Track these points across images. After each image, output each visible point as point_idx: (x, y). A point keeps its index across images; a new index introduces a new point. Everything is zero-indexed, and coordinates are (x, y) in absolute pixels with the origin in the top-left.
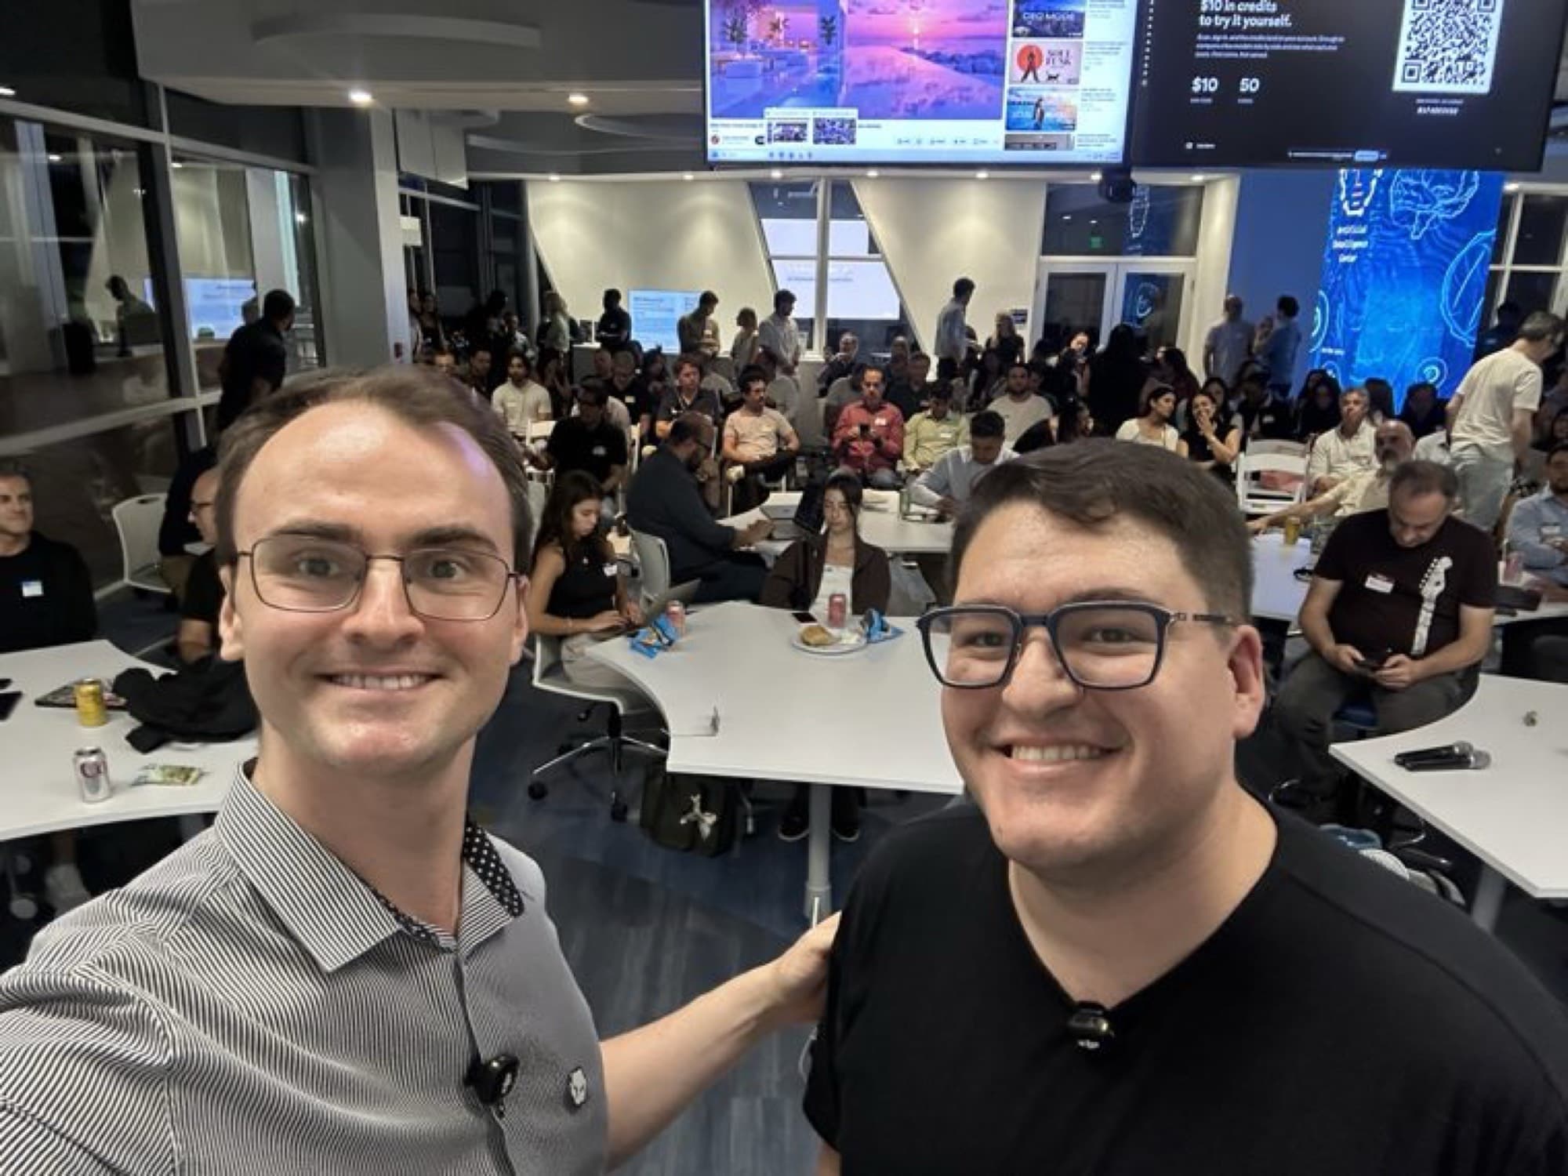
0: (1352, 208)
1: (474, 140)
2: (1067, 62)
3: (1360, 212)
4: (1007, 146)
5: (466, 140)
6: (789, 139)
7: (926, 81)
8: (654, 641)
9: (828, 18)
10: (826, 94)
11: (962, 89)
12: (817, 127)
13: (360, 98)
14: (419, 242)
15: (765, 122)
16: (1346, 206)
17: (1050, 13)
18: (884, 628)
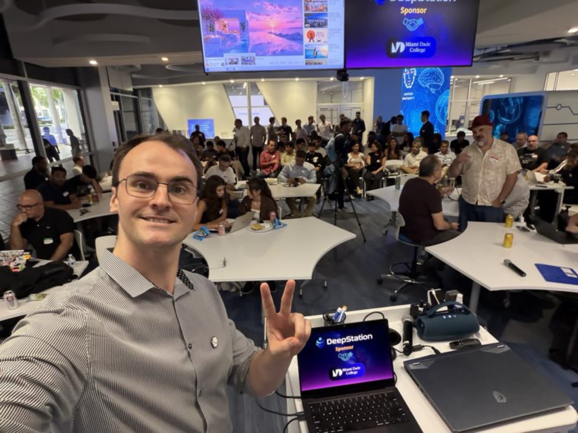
0: (408, 85)
1: (134, 76)
2: (323, 36)
3: (410, 87)
4: (306, 64)
5: (131, 76)
6: (233, 64)
7: (278, 43)
8: (201, 235)
9: (243, 23)
10: (244, 48)
11: (289, 45)
12: (242, 59)
13: (93, 63)
14: (118, 109)
15: (224, 58)
16: (406, 85)
17: (316, 19)
18: (280, 224)
